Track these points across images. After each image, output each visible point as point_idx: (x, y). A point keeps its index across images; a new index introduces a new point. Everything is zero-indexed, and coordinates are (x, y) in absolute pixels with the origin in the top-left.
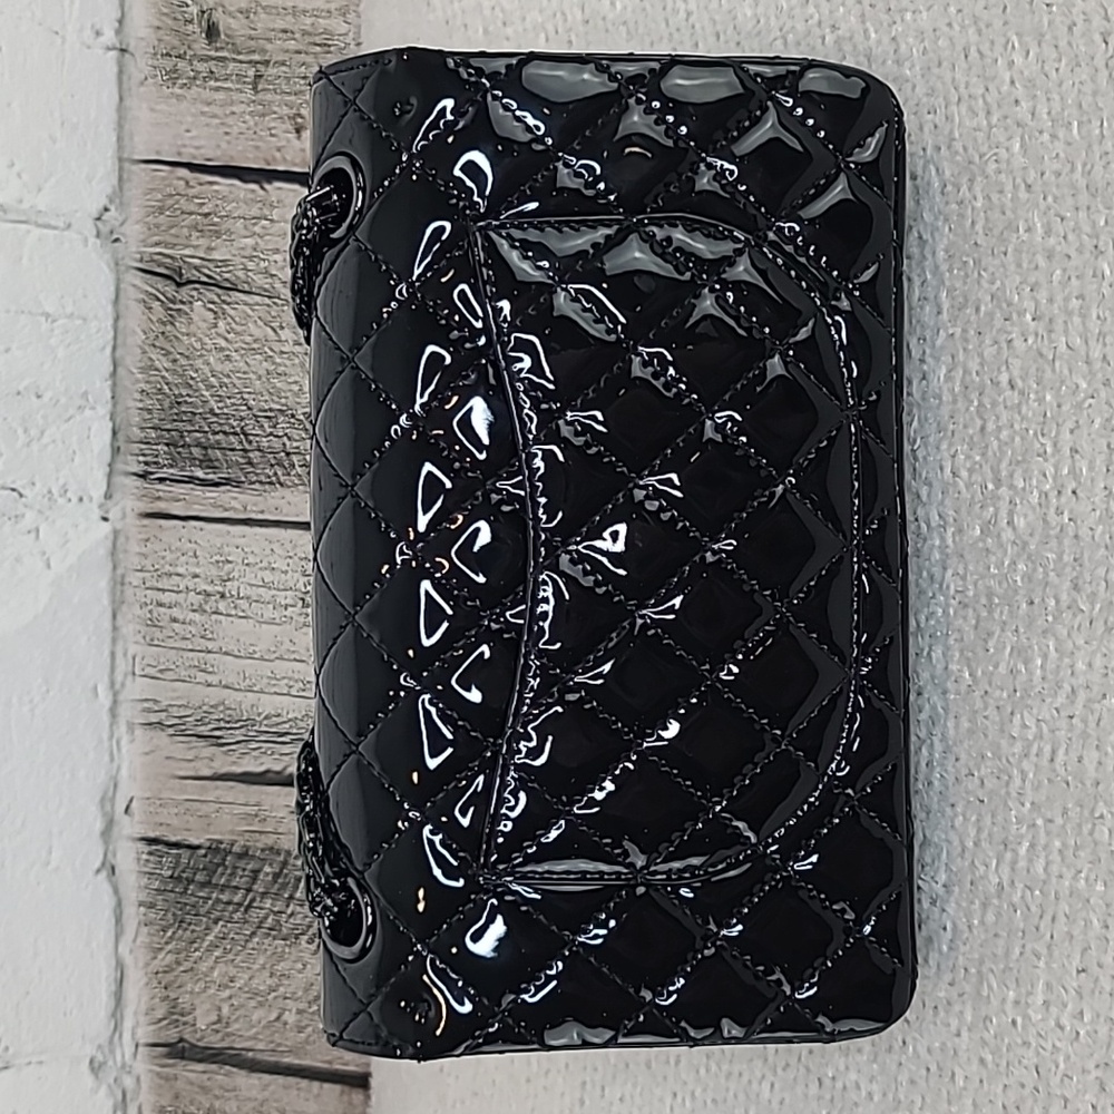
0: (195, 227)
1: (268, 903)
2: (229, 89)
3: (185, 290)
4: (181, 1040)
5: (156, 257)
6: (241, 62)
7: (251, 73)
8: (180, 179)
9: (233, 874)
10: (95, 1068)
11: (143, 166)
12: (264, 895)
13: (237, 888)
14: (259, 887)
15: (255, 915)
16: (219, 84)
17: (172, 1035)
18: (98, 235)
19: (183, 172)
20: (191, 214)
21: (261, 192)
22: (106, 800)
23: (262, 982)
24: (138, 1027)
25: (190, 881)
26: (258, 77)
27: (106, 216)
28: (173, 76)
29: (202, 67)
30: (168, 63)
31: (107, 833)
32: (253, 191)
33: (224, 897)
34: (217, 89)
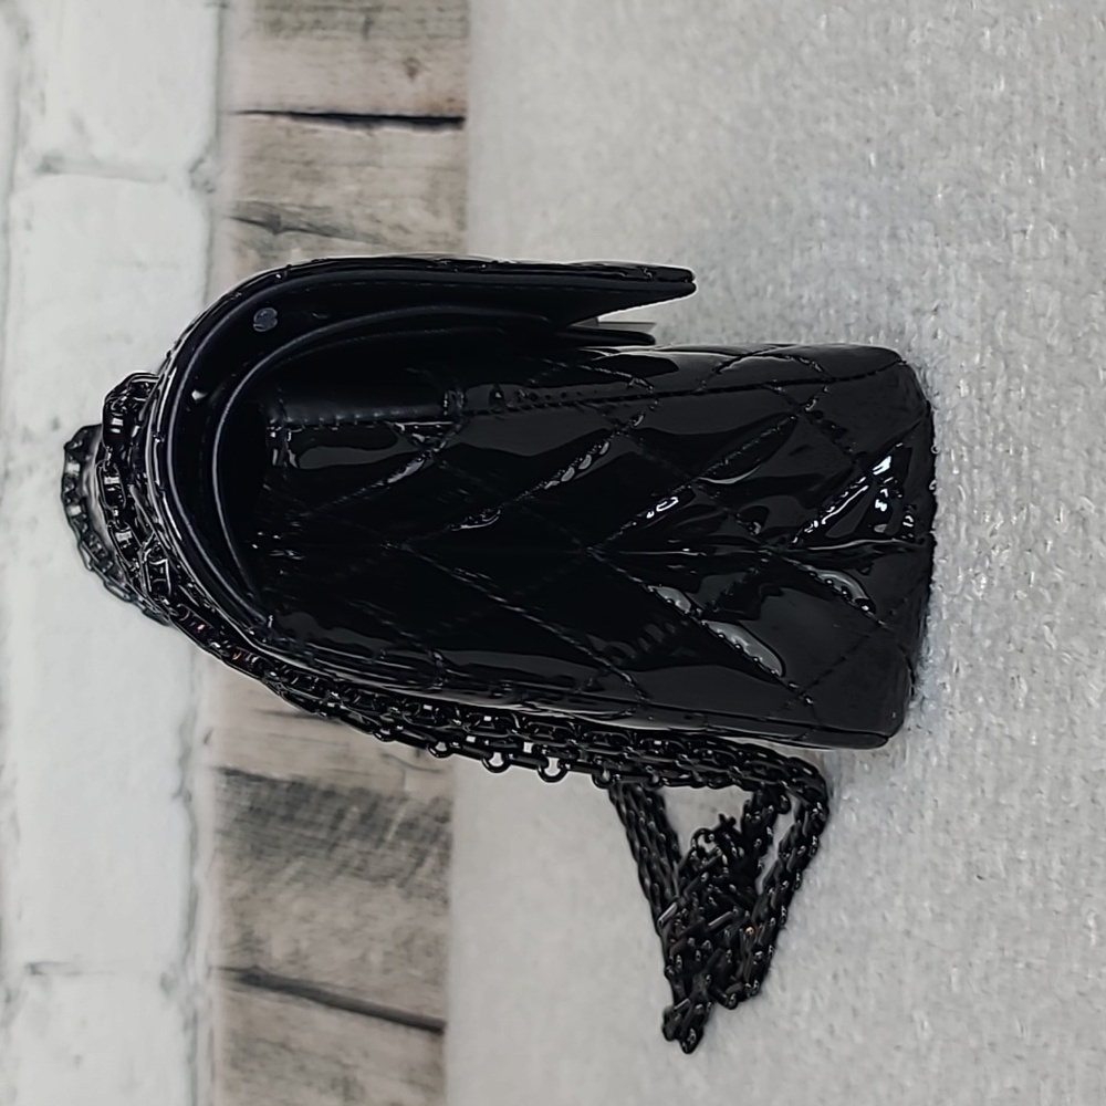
0: (297, 176)
1: (355, 844)
2: (336, 38)
3: (282, 237)
4: (256, 967)
5: (253, 206)
6: (351, 10)
7: (361, 19)
8: (280, 128)
9: (319, 811)
10: (166, 985)
11: (241, 117)
12: (351, 835)
13: (321, 825)
14: (345, 826)
15: (339, 854)
16: (326, 33)
17: (244, 961)
18: (193, 185)
19: (284, 121)
20: (292, 162)
21: (368, 138)
22: (184, 728)
23: (346, 921)
24: (210, 949)
25: (270, 814)
26: (368, 24)
27: (203, 167)
28: (276, 27)
29: (308, 17)
30: (272, 15)
31: (184, 759)
32: (359, 138)
33: (309, 833)
34: (325, 38)
